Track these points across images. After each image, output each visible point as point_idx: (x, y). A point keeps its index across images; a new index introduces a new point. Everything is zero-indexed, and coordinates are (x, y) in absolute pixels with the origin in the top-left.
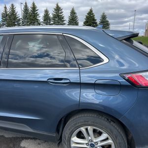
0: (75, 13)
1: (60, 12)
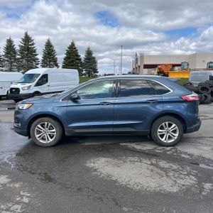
1: (30, 44)
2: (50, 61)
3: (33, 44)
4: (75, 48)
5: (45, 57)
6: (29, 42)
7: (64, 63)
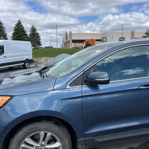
0: (1, 24)
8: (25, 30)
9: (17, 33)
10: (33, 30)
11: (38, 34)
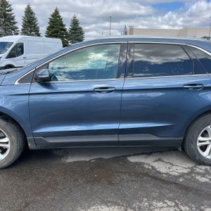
0: (32, 13)
1: (7, 9)
2: (31, 31)
3: (10, 10)
4: (59, 17)
5: (24, 26)
6: (6, 7)
7: (47, 33)
8: (64, 23)
9: (53, 27)
10: (75, 22)
11: (81, 28)
